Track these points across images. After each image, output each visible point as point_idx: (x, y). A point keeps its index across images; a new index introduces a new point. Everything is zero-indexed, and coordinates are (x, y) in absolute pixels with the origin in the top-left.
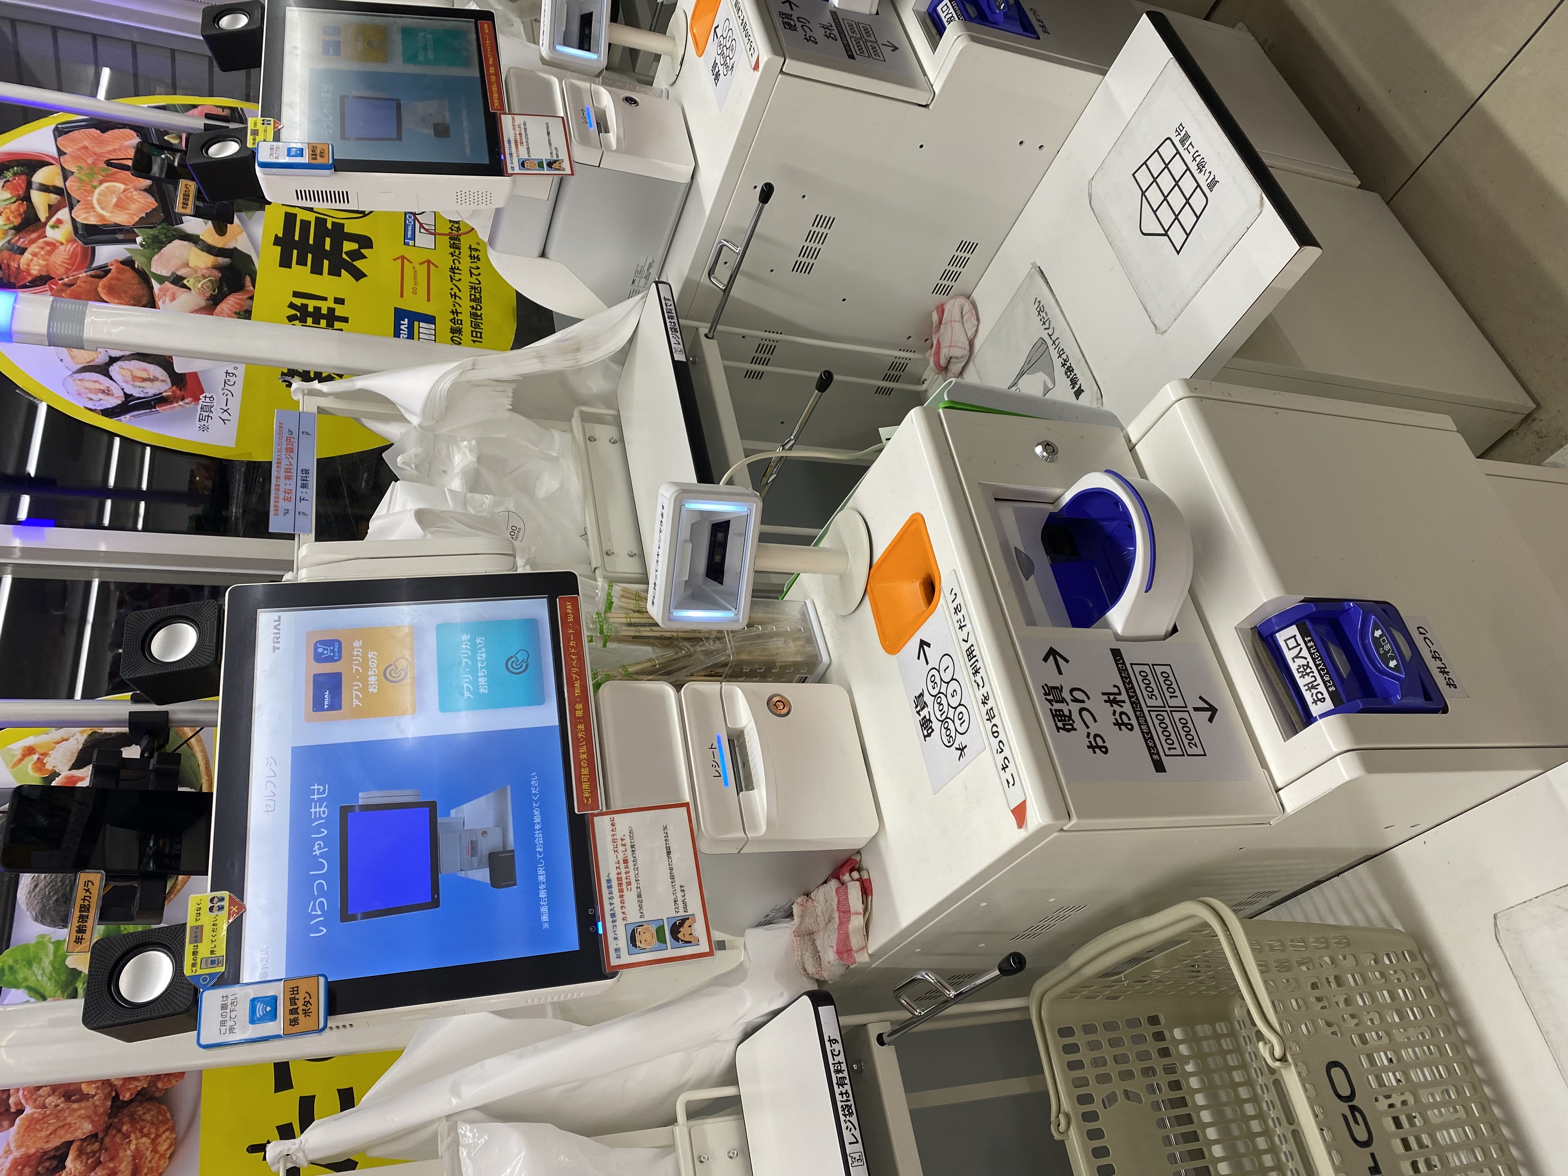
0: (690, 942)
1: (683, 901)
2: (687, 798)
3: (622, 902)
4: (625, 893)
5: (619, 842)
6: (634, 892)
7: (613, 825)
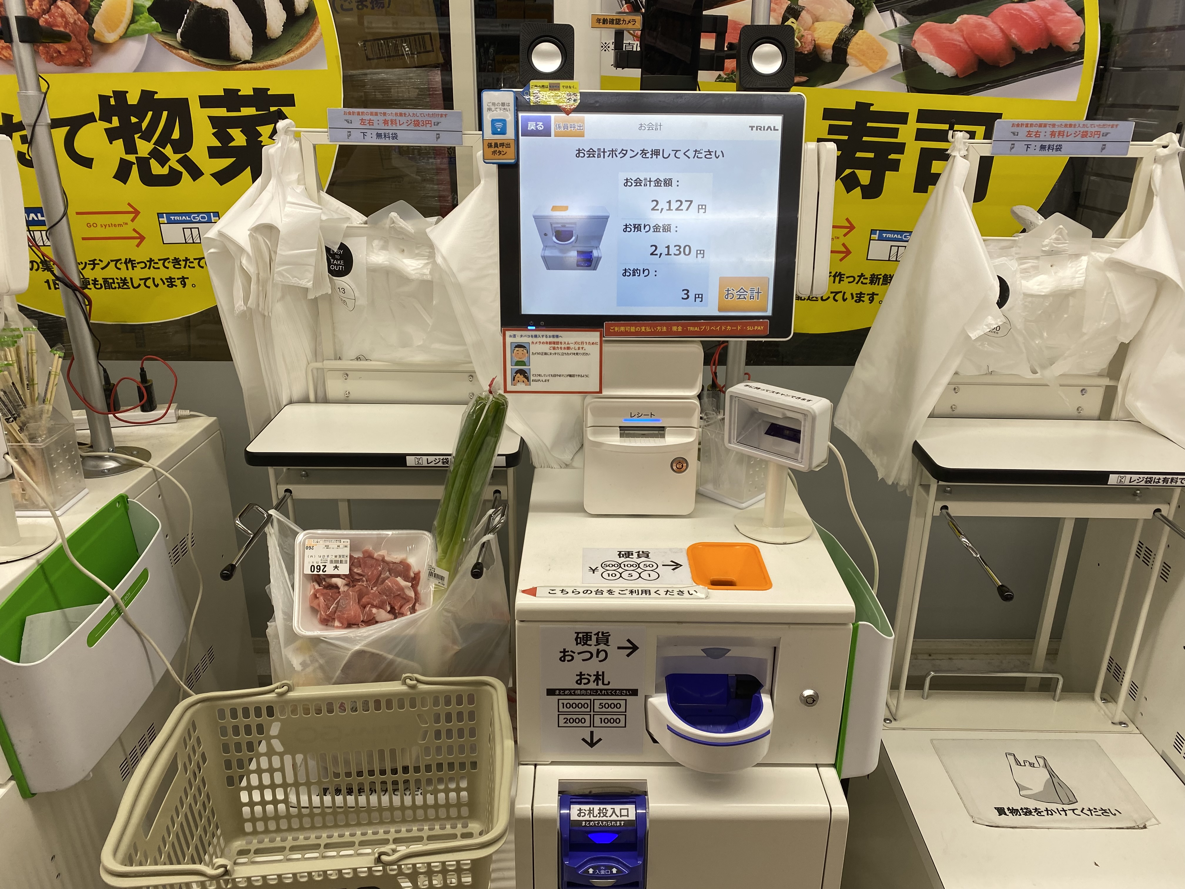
0: (514, 380)
1: (539, 380)
2: (605, 393)
3: (543, 343)
4: (549, 346)
5: (581, 346)
6: (549, 351)
7: (593, 343)
